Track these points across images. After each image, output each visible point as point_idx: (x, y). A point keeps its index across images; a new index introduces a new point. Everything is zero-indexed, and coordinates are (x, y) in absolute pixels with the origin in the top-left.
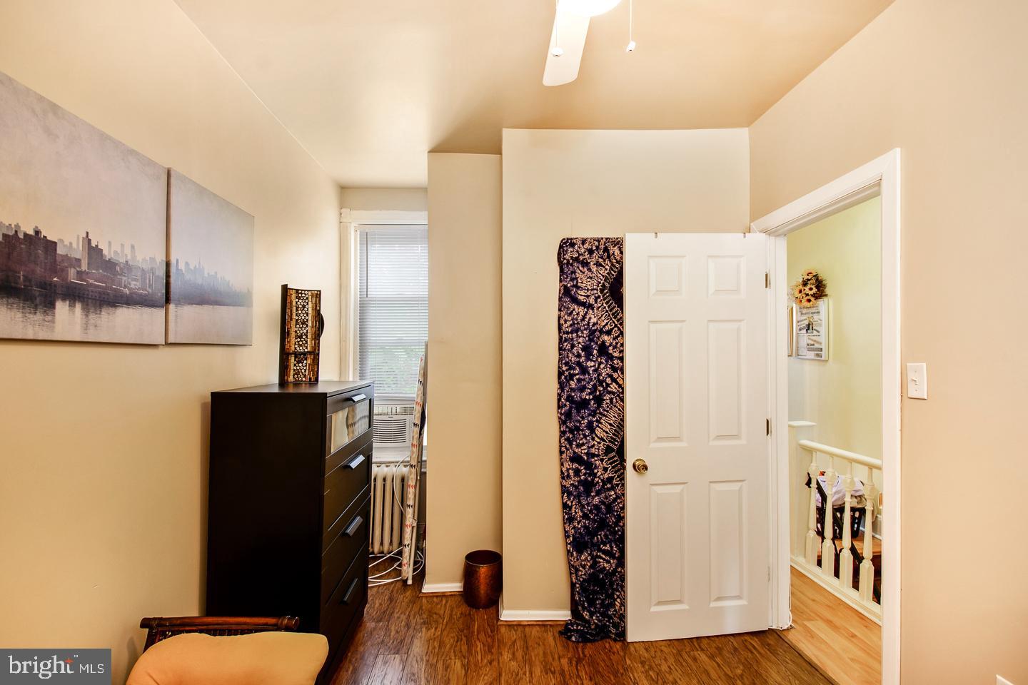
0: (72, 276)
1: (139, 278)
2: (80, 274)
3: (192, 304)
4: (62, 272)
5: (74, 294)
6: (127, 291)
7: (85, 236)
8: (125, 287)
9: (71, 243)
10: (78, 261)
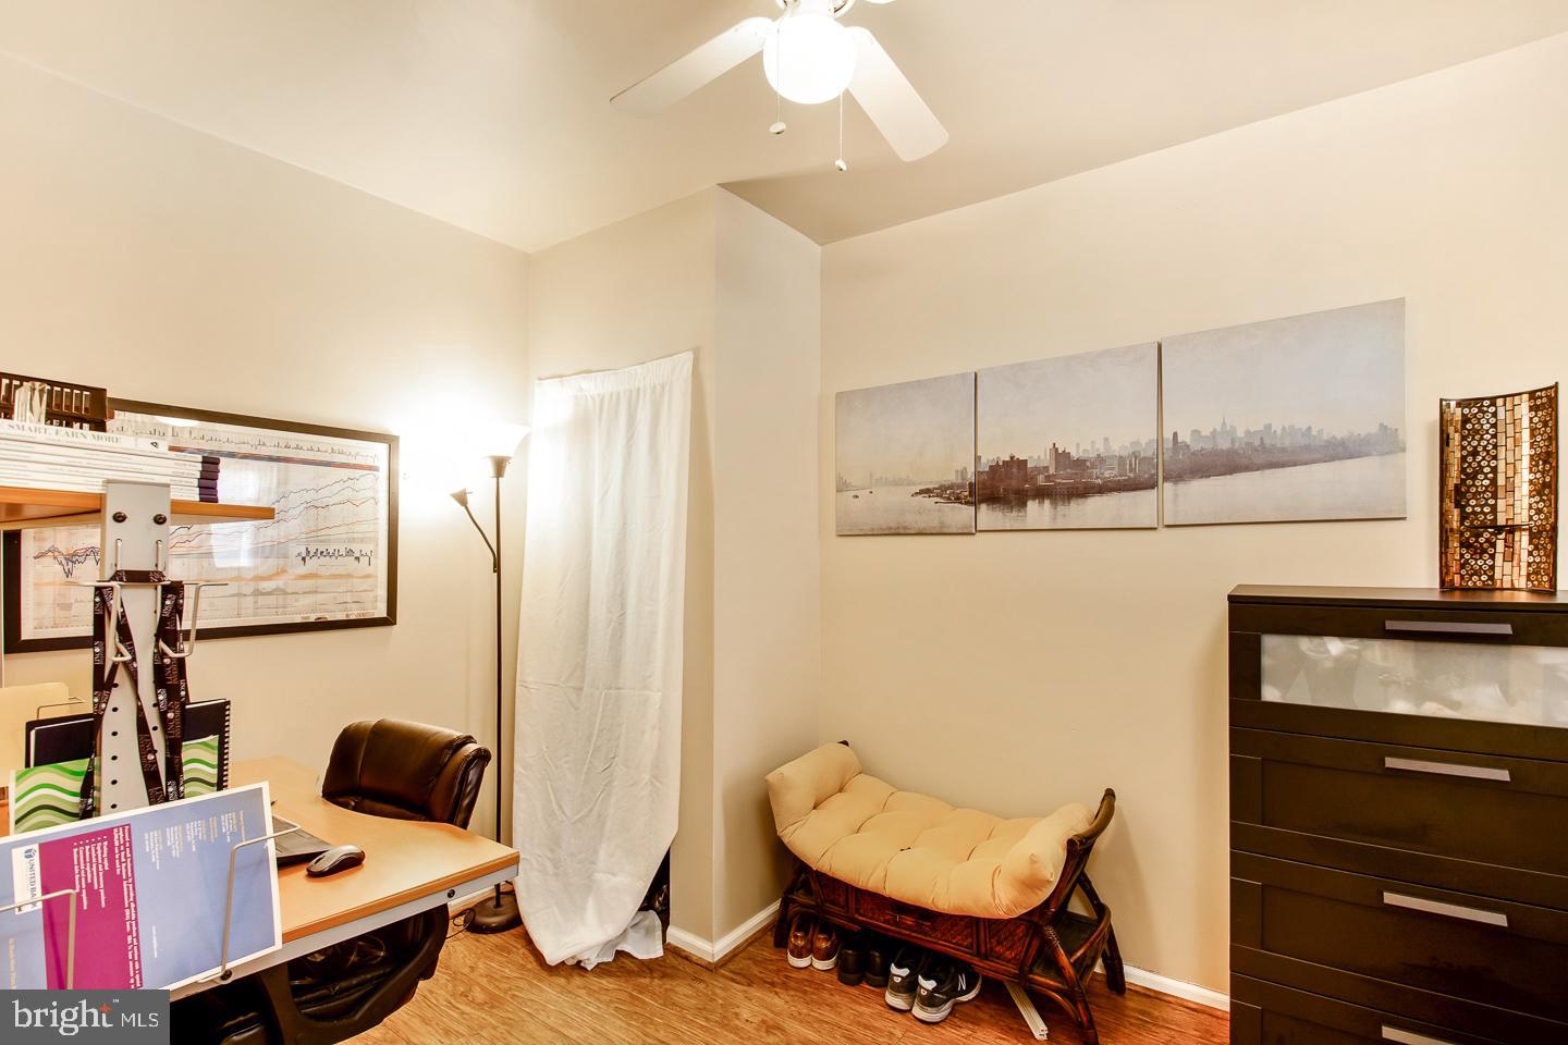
0: (1041, 480)
1: (1116, 466)
2: (1048, 478)
3: (1209, 476)
4: (1034, 478)
5: (1041, 494)
6: (1100, 481)
7: (1051, 447)
8: (1097, 478)
9: (1039, 457)
10: (1046, 468)
